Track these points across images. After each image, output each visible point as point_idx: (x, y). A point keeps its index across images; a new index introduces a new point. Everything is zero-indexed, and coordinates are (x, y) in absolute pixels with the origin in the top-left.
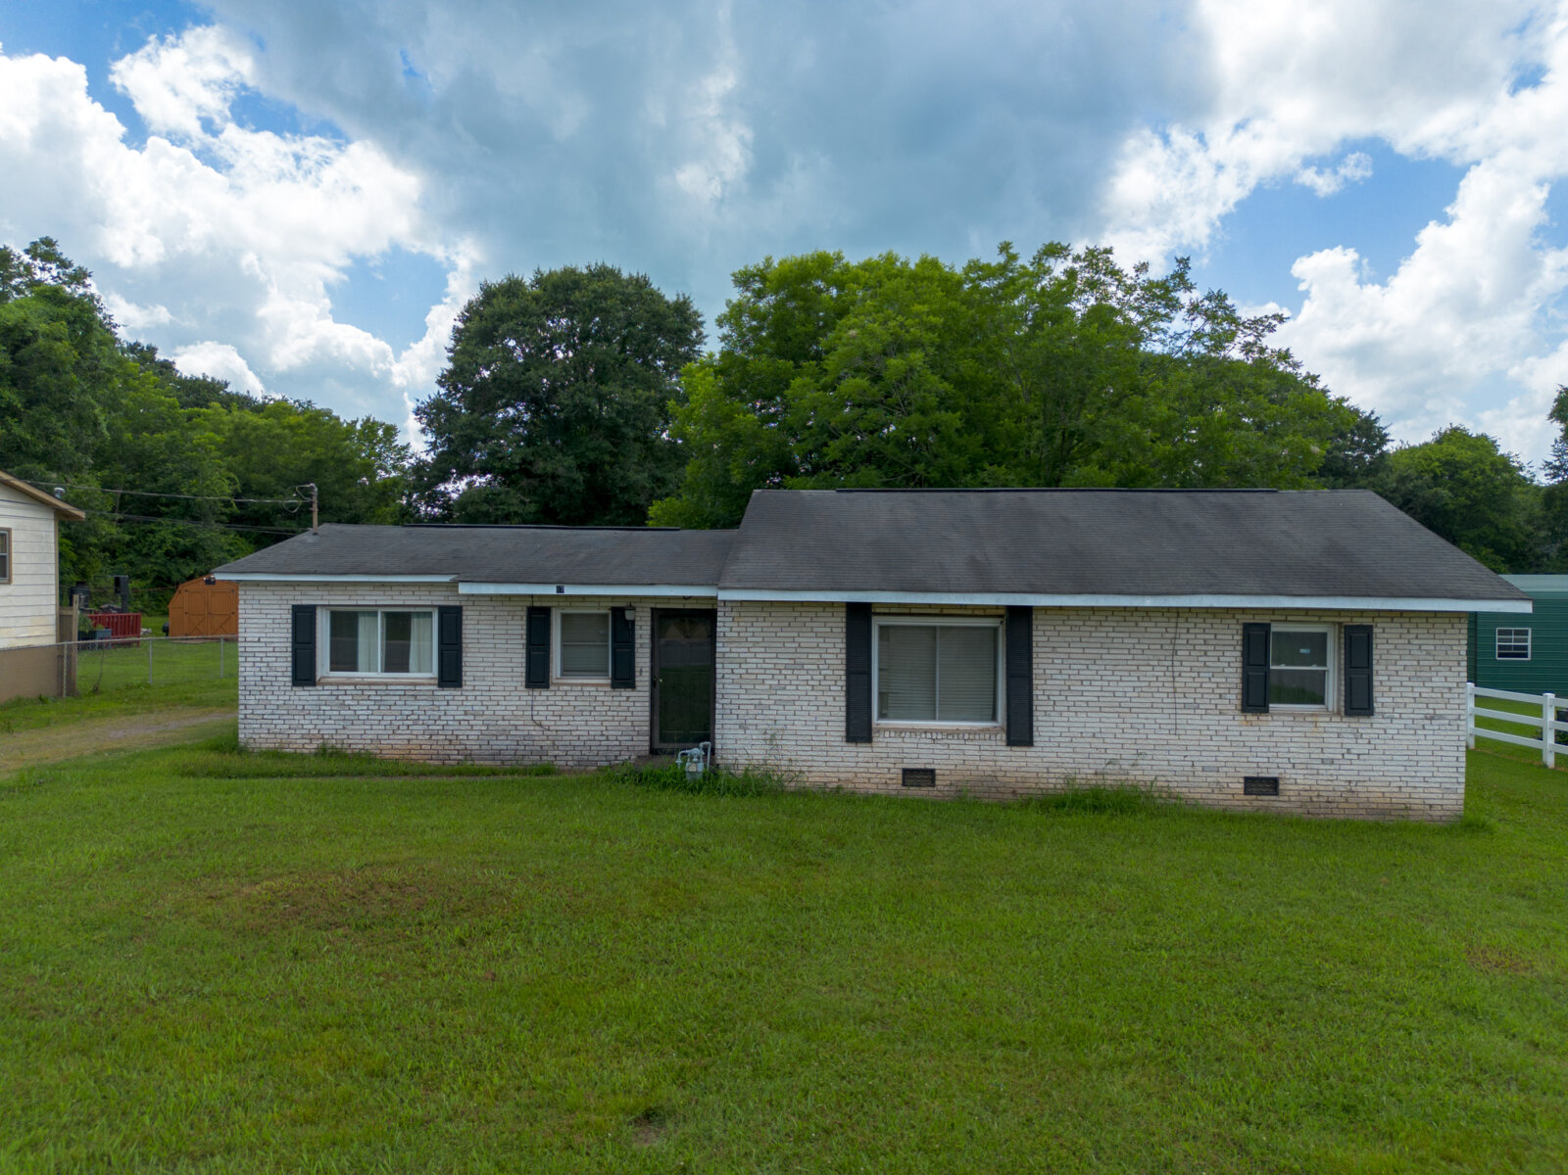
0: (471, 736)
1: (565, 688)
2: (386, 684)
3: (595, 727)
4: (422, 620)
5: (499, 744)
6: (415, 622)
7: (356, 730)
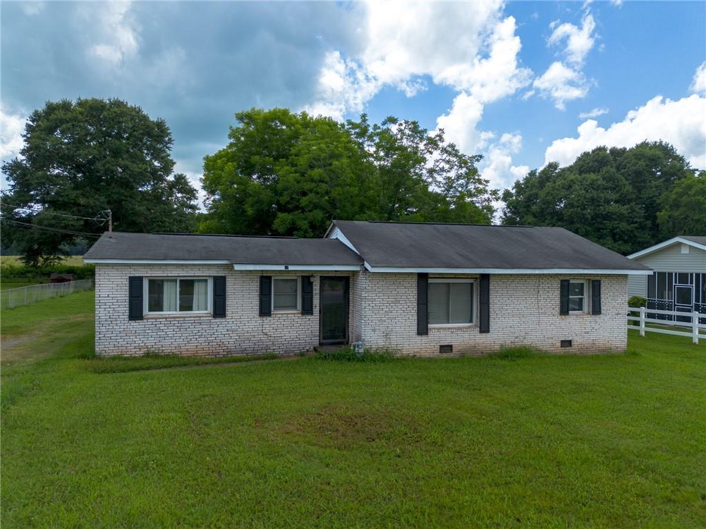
0: (230, 341)
1: (279, 316)
2: (184, 318)
3: (294, 334)
4: (200, 283)
5: (246, 345)
6: (196, 284)
7: (167, 342)
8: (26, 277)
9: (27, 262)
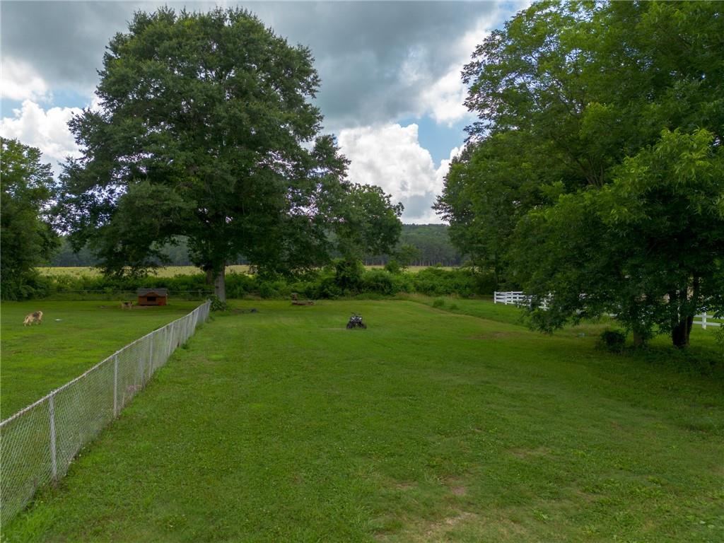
8: (104, 292)
9: (108, 272)
